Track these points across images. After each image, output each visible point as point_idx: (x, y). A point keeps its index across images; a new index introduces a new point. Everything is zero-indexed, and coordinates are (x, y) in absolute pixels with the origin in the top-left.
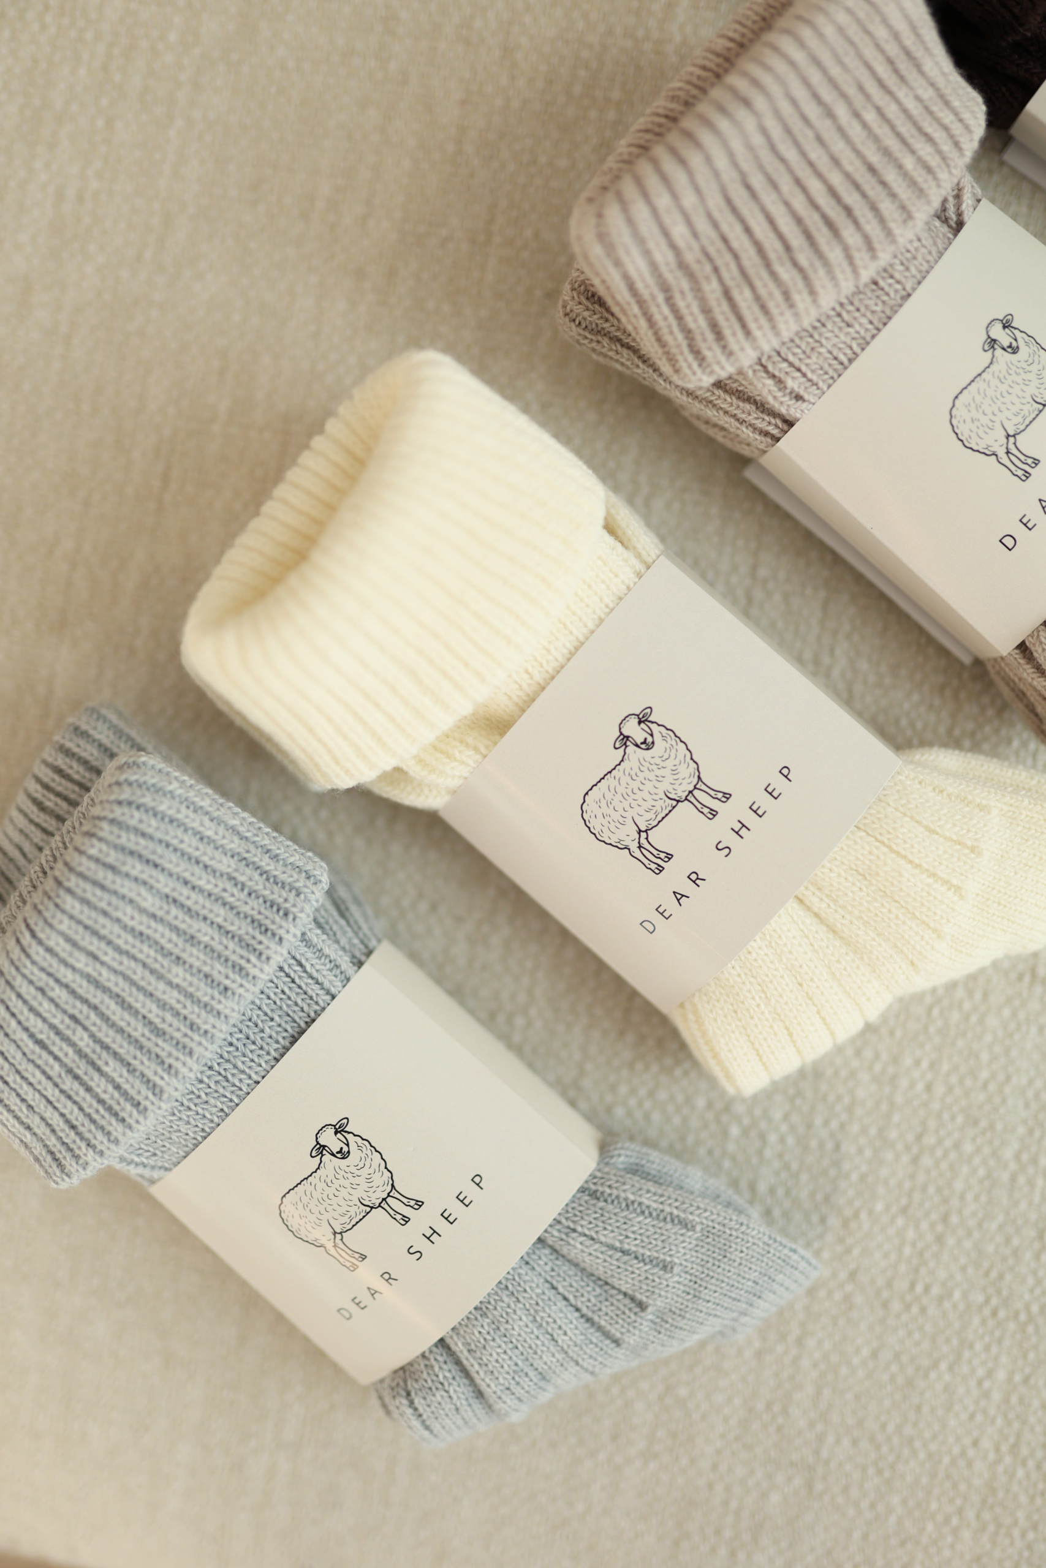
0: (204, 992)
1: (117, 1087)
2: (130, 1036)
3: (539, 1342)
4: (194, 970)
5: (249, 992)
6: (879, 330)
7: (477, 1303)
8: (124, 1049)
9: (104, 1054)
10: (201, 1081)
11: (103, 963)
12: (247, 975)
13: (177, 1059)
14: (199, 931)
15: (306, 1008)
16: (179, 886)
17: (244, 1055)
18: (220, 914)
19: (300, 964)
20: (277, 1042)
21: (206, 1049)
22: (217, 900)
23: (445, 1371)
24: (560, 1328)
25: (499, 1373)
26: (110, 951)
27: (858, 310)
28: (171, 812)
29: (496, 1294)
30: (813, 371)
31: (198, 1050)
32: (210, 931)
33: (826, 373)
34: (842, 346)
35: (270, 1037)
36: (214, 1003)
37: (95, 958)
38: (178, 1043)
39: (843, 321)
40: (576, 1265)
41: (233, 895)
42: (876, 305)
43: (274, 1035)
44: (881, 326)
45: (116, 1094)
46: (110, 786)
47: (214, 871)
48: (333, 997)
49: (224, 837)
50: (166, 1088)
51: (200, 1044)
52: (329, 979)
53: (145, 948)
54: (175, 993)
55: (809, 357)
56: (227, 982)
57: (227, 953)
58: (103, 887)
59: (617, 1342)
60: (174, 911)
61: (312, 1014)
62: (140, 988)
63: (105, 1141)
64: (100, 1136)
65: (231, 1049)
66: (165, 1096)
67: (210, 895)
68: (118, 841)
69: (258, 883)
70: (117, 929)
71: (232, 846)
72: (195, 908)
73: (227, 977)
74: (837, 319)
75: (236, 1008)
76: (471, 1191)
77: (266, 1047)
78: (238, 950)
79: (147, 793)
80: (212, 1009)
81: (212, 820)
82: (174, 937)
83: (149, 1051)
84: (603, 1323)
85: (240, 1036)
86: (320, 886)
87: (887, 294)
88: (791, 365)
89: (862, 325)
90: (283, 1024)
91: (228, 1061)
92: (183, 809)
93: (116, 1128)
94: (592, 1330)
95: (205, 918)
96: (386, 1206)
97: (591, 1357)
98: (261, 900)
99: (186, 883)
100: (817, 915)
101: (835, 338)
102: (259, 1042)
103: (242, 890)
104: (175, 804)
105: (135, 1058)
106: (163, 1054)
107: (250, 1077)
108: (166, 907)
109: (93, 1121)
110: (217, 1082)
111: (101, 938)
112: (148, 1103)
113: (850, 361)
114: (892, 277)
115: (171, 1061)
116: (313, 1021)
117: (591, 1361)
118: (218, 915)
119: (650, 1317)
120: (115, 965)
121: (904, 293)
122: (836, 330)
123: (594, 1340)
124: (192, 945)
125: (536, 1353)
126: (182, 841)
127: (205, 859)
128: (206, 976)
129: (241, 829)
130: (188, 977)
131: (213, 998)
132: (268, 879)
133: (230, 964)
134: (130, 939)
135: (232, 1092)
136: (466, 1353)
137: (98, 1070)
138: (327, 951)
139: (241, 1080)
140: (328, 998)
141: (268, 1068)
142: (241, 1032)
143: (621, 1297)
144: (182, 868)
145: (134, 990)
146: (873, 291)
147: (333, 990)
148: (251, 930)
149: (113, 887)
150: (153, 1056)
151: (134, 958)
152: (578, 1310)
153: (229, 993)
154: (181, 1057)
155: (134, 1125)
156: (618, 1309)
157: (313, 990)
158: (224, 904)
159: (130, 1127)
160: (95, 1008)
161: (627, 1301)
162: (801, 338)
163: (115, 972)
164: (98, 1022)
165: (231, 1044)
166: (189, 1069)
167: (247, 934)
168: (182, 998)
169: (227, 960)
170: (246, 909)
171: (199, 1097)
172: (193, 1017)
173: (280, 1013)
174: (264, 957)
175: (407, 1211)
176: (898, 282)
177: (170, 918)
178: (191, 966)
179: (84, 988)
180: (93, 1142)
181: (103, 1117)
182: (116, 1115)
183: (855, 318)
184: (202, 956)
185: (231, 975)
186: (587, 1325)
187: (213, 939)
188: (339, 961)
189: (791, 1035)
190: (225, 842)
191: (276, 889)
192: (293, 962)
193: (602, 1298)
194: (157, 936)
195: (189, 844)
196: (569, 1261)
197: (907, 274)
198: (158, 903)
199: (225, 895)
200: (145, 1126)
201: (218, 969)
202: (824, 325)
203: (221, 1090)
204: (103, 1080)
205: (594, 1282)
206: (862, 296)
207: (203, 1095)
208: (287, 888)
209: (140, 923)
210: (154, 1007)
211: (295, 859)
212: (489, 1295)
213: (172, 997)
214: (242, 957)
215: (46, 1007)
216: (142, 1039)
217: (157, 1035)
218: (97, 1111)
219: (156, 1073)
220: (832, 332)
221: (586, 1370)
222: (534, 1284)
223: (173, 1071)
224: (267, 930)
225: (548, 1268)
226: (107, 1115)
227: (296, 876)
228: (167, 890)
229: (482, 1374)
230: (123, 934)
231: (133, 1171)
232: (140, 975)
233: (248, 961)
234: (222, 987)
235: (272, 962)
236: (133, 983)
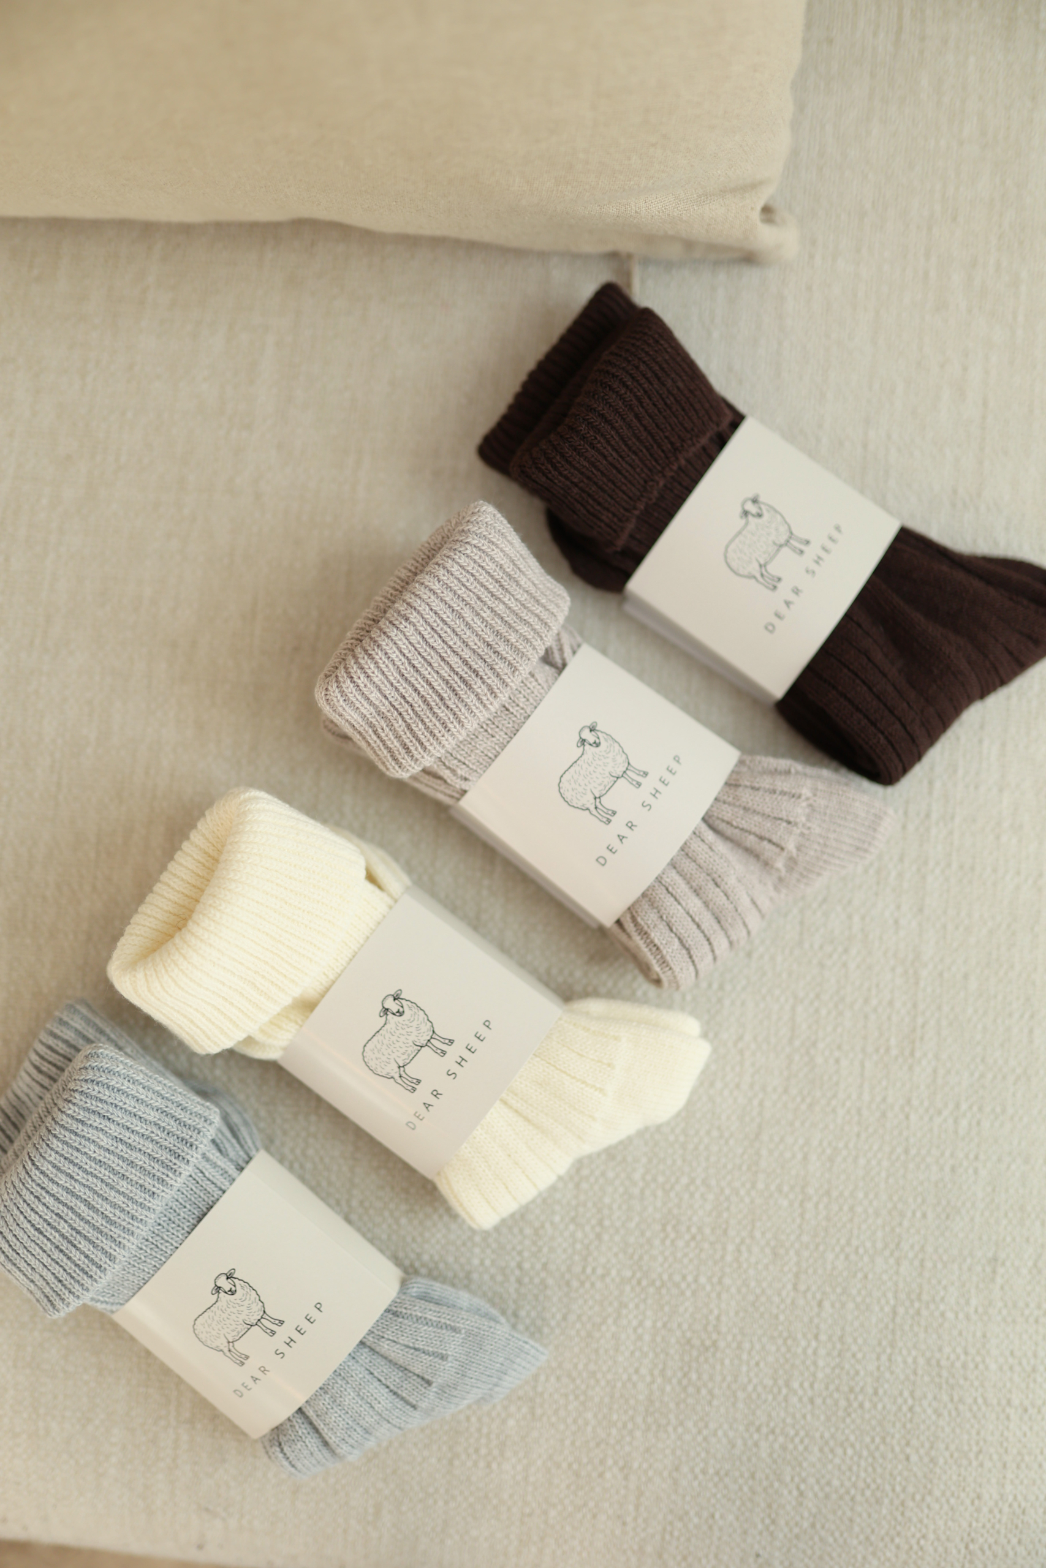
0: (139, 1196)
1: (87, 1257)
2: (94, 1225)
3: (362, 1409)
4: (134, 1183)
5: (168, 1195)
6: (511, 738)
7: (320, 1385)
8: (92, 1234)
9: (78, 1237)
10: (141, 1249)
11: (76, 1180)
12: (167, 1184)
13: (124, 1238)
14: (137, 1158)
15: (206, 1199)
16: (123, 1131)
17: (168, 1231)
18: (149, 1147)
19: (202, 1172)
20: (189, 1221)
21: (142, 1230)
22: (147, 1138)
23: (302, 1429)
24: (376, 1399)
25: (337, 1429)
26: (81, 1173)
27: (498, 727)
28: (117, 1086)
29: (333, 1379)
30: (473, 764)
31: (137, 1231)
32: (143, 1158)
33: (481, 764)
34: (489, 748)
35: (184, 1218)
36: (146, 1202)
37: (72, 1177)
38: (124, 1228)
39: (489, 734)
40: (386, 1358)
41: (158, 1135)
42: (509, 723)
43: (186, 1217)
44: (512, 735)
45: (86, 1261)
46: (80, 1069)
47: (146, 1120)
48: (224, 1192)
49: (152, 1099)
50: (118, 1256)
51: (138, 1227)
52: (220, 1180)
53: (103, 1170)
54: (122, 1198)
55: (470, 756)
56: (154, 1190)
57: (154, 1171)
58: (76, 1134)
59: (414, 1407)
60: (120, 1147)
61: (211, 1203)
62: (99, 1195)
63: (80, 1289)
64: (77, 1286)
65: (160, 1227)
66: (117, 1261)
67: (143, 1135)
68: (85, 1106)
69: (173, 1127)
70: (84, 1159)
71: (157, 1104)
72: (133, 1144)
73: (154, 1186)
74: (485, 734)
75: (160, 1204)
76: (314, 1313)
77: (181, 1225)
78: (161, 1169)
79: (102, 1074)
80: (145, 1205)
81: (144, 1088)
82: (121, 1163)
83: (106, 1234)
84: (404, 1395)
85: (165, 1219)
86: (213, 1126)
87: (516, 716)
88: (460, 761)
89: (501, 736)
90: (192, 1210)
91: (158, 1235)
92: (126, 1083)
93: (87, 1282)
94: (397, 1400)
95: (140, 1150)
96: (260, 1325)
97: (397, 1417)
98: (175, 1137)
99: (128, 1128)
100: (516, 1111)
101: (485, 744)
102: (177, 1222)
103: (164, 1131)
104: (121, 1080)
105: (97, 1239)
106: (115, 1236)
107: (172, 1245)
108: (115, 1145)
109: (73, 1278)
110: (151, 1249)
111: (75, 1165)
112: (106, 1266)
113: (496, 756)
114: (518, 705)
115: (120, 1239)
116: (212, 1207)
117: (398, 1420)
118: (148, 1148)
119: (435, 1390)
120: (84, 1181)
121: (526, 715)
122: (485, 740)
123: (399, 1406)
124: (132, 1167)
125: (360, 1416)
126: (125, 1104)
127: (140, 1113)
128: (141, 1186)
129: (163, 1092)
130: (129, 1187)
131: (145, 1199)
132: (180, 1123)
133: (156, 1177)
134: (93, 1165)
135: (161, 1255)
136: (315, 1417)
137: (75, 1246)
138: (219, 1163)
139: (166, 1247)
140: (220, 1193)
141: (183, 1238)
142: (165, 1216)
143: (415, 1377)
144: (126, 1120)
145: (96, 1196)
146: (507, 714)
147: (223, 1187)
148: (169, 1157)
149: (82, 1134)
150: (109, 1237)
151: (97, 1177)
152: (388, 1387)
153: (156, 1196)
154: (126, 1236)
155: (98, 1279)
156: (414, 1385)
157: (211, 1188)
158: (152, 1141)
159: (96, 1281)
160: (71, 1208)
161: (419, 1380)
162: (464, 745)
163: (84, 1185)
164: (74, 1217)
165: (159, 1224)
166: (132, 1244)
167: (167, 1159)
168: (126, 1201)
169: (154, 1176)
170: (166, 1143)
171: (140, 1258)
172: (133, 1212)
173: (190, 1202)
174: (177, 1173)
175: (274, 1327)
176: (522, 709)
177: (118, 1151)
178: (131, 1180)
179: (65, 1197)
180: (73, 1290)
181: (79, 1275)
182: (87, 1273)
183: (496, 732)
184: (138, 1174)
185: (157, 1185)
186: (394, 1397)
187: (145, 1163)
188: (227, 1169)
189: (507, 1188)
190: (152, 1102)
191: (185, 1130)
192: (198, 1171)
193: (403, 1379)
194: (110, 1162)
195: (130, 1104)
196: (382, 1356)
197: (527, 703)
198: (110, 1141)
199: (153, 1135)
200: (105, 1280)
201: (148, 1182)
202: (477, 737)
203: (154, 1254)
204: (78, 1252)
205: (398, 1368)
206: (499, 719)
207: (143, 1258)
208: (192, 1129)
209: (100, 1155)
210: (108, 1207)
211: (198, 1109)
212: (329, 1379)
213: (119, 1200)
214: (163, 1173)
215: (40, 1208)
216: (101, 1227)
217: (111, 1224)
218: (75, 1271)
219: (111, 1247)
220: (482, 741)
221: (395, 1426)
222: (358, 1372)
223: (122, 1246)
224: (179, 1156)
225: (367, 1361)
226: (81, 1274)
227: (197, 1120)
228: (116, 1134)
229: (326, 1430)
230: (89, 1162)
231: (100, 1306)
232: (99, 1186)
233: (167, 1176)
234: (151, 1192)
235: (182, 1175)
236: (95, 1192)
